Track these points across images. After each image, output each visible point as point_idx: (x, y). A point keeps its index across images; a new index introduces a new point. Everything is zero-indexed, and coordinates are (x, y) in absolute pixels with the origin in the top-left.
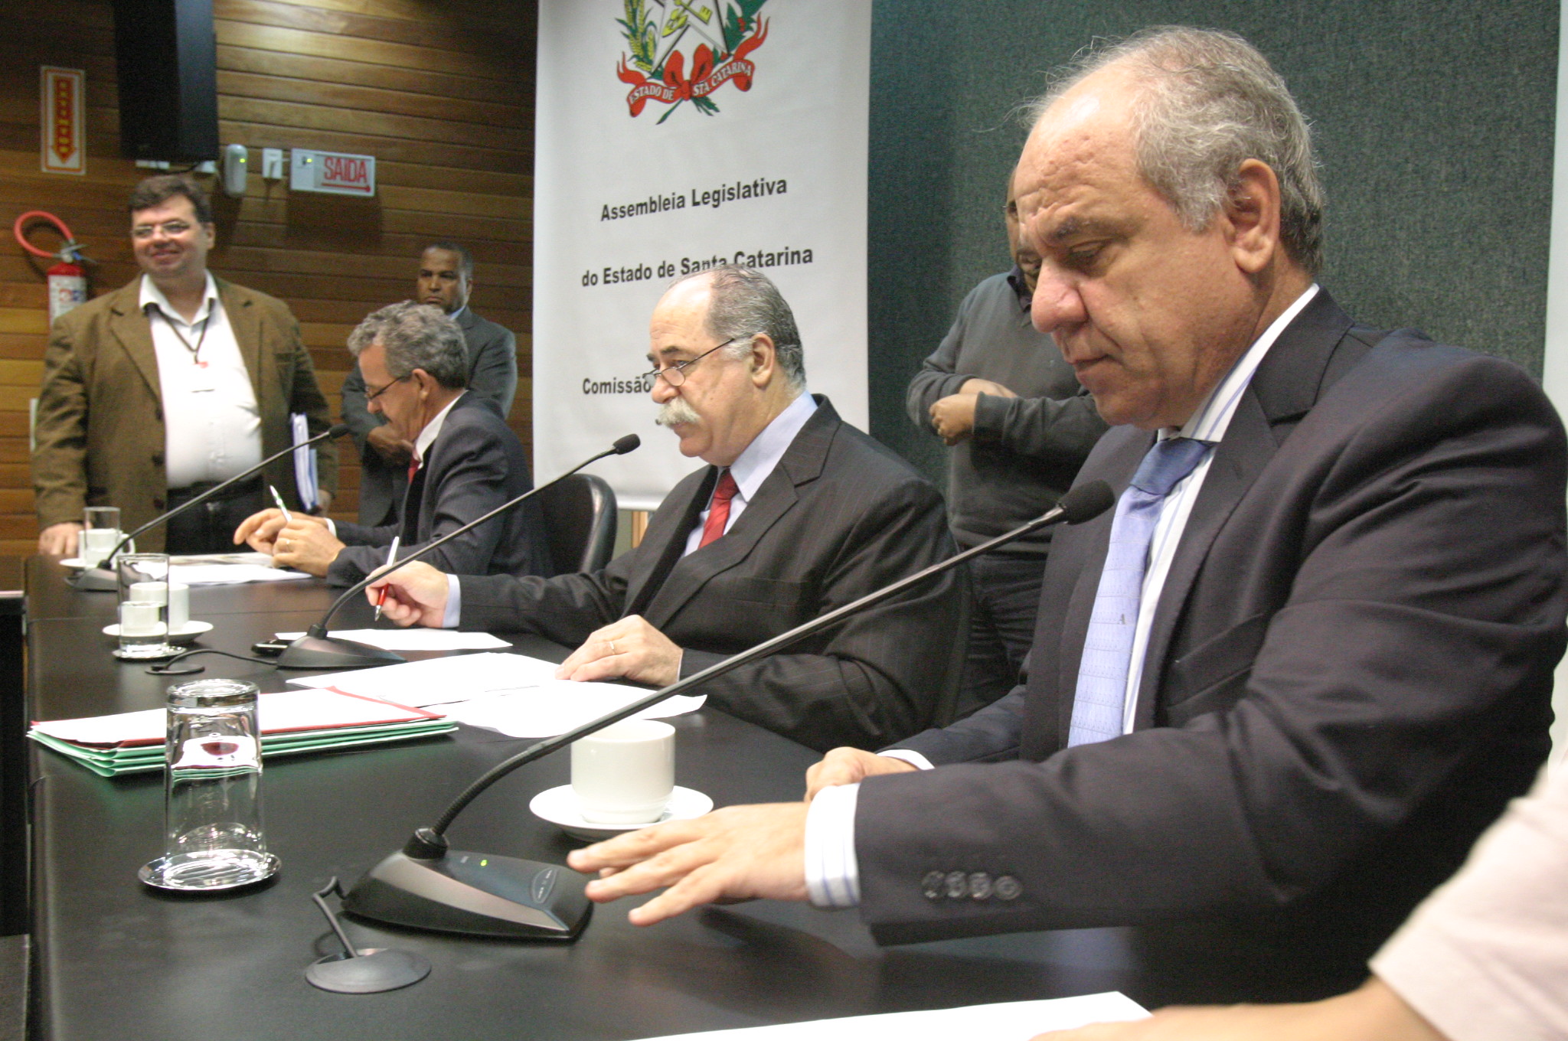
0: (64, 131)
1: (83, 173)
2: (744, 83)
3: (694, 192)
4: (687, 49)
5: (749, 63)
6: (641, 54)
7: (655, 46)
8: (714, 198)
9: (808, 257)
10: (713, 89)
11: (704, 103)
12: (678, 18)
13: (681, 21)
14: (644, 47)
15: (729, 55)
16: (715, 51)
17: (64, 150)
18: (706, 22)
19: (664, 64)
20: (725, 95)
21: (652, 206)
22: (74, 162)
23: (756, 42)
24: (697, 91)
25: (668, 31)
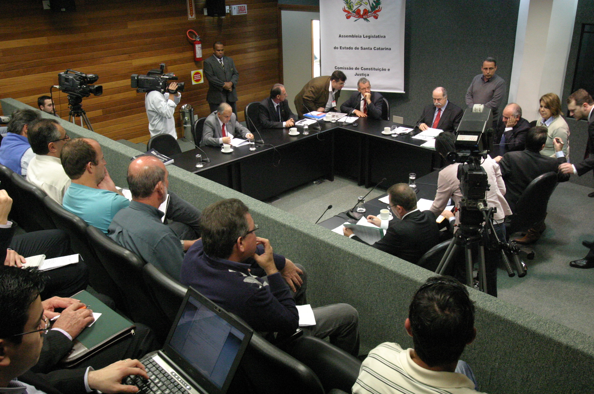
0: (191, 10)
1: (195, 19)
2: (376, 18)
3: (364, 35)
4: (362, 9)
5: (377, 14)
6: (349, 8)
7: (353, 7)
8: (369, 37)
9: (390, 49)
10: (368, 17)
11: (366, 19)
12: (359, 3)
13: (360, 3)
14: (350, 6)
15: (372, 12)
16: (369, 10)
17: (192, 14)
18: (367, 5)
19: (356, 11)
20: (371, 19)
21: (353, 36)
22: (194, 17)
23: (379, 11)
24: (364, 17)
25: (356, 5)
